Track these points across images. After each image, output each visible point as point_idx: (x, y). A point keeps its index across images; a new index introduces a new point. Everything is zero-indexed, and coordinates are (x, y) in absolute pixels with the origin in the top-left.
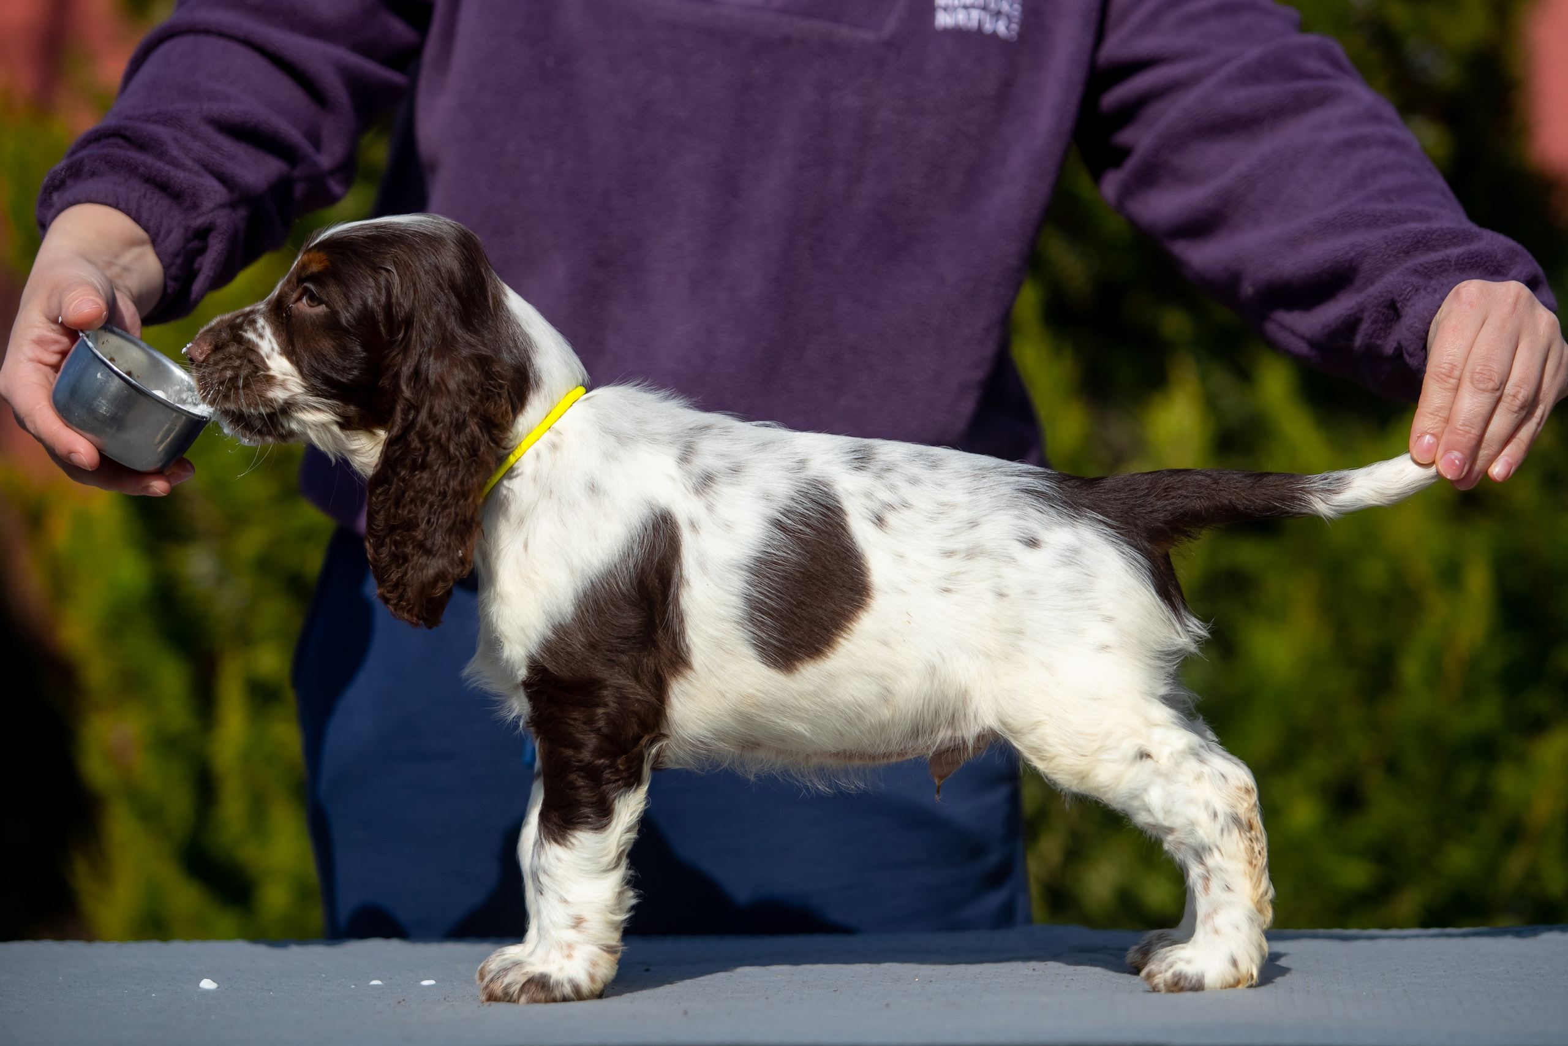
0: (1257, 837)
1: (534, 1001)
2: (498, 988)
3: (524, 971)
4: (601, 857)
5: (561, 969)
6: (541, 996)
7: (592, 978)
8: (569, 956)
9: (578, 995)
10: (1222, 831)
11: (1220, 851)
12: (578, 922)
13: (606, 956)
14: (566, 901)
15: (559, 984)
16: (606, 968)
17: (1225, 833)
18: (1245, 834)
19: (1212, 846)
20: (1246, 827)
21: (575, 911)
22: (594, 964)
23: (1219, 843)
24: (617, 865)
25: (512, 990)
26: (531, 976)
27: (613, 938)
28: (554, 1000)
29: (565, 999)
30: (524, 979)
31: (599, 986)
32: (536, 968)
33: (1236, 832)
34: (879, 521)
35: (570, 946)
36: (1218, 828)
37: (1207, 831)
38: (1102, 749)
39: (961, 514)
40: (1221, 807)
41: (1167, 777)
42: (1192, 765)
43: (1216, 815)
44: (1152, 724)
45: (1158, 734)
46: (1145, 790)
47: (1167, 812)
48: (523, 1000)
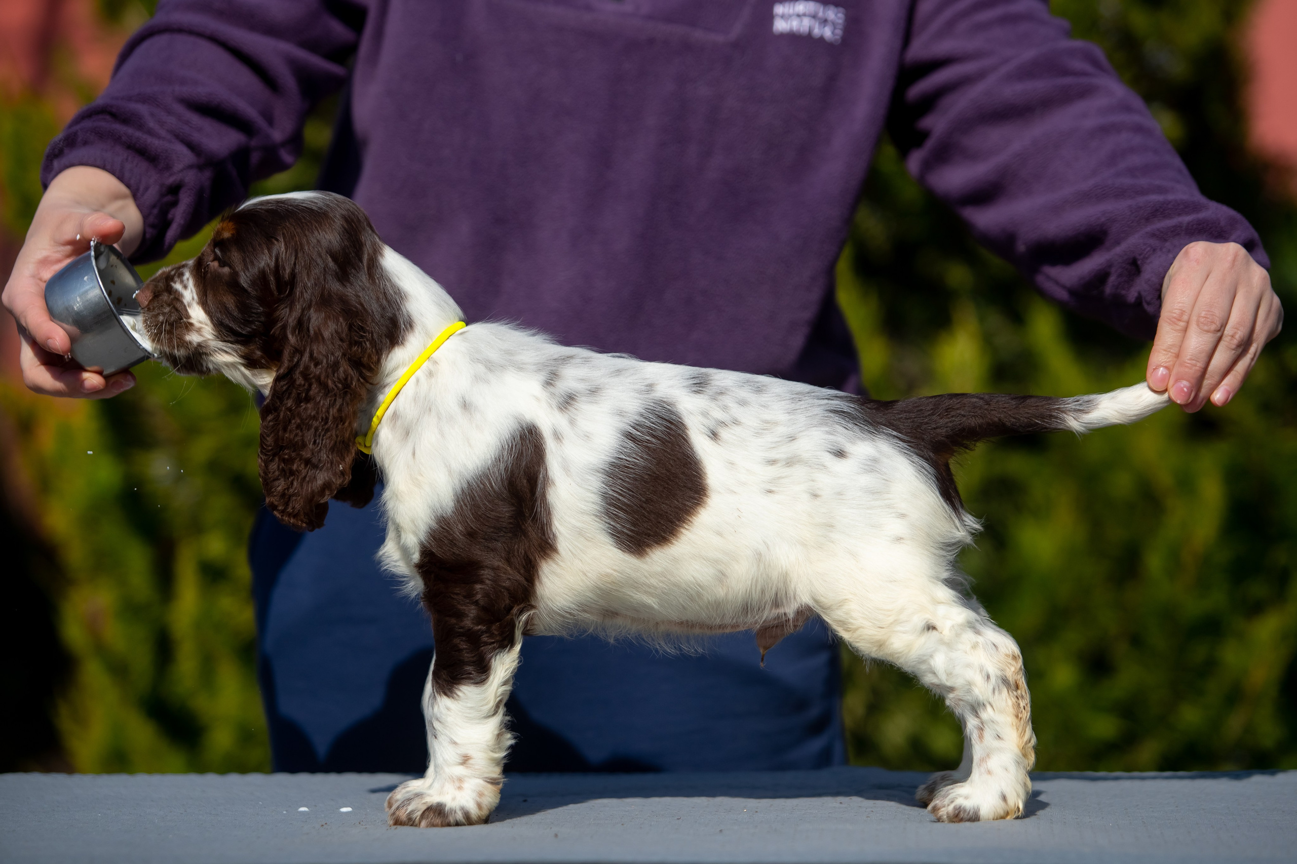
0: (1022, 695)
1: (432, 824)
2: (403, 813)
3: (424, 801)
4: (482, 705)
5: (454, 799)
6: (438, 821)
7: (479, 806)
8: (460, 787)
9: (468, 820)
10: (994, 689)
11: (992, 706)
12: (465, 760)
13: (490, 786)
14: (455, 743)
15: (452, 810)
16: (491, 797)
17: (996, 692)
18: (1013, 692)
19: (986, 703)
20: (1013, 687)
21: (463, 751)
22: (481, 794)
23: (991, 700)
24: (495, 712)
25: (414, 816)
26: (430, 804)
27: (496, 772)
28: (449, 825)
29: (458, 824)
30: (424, 808)
31: (485, 812)
32: (434, 798)
33: (1005, 690)
34: (714, 434)
35: (460, 780)
36: (991, 687)
37: (981, 690)
38: (896, 622)
39: (782, 430)
40: (993, 670)
41: (949, 645)
42: (969, 636)
43: (988, 677)
44: (937, 602)
45: (942, 610)
46: (931, 656)
47: (949, 674)
48: (423, 823)
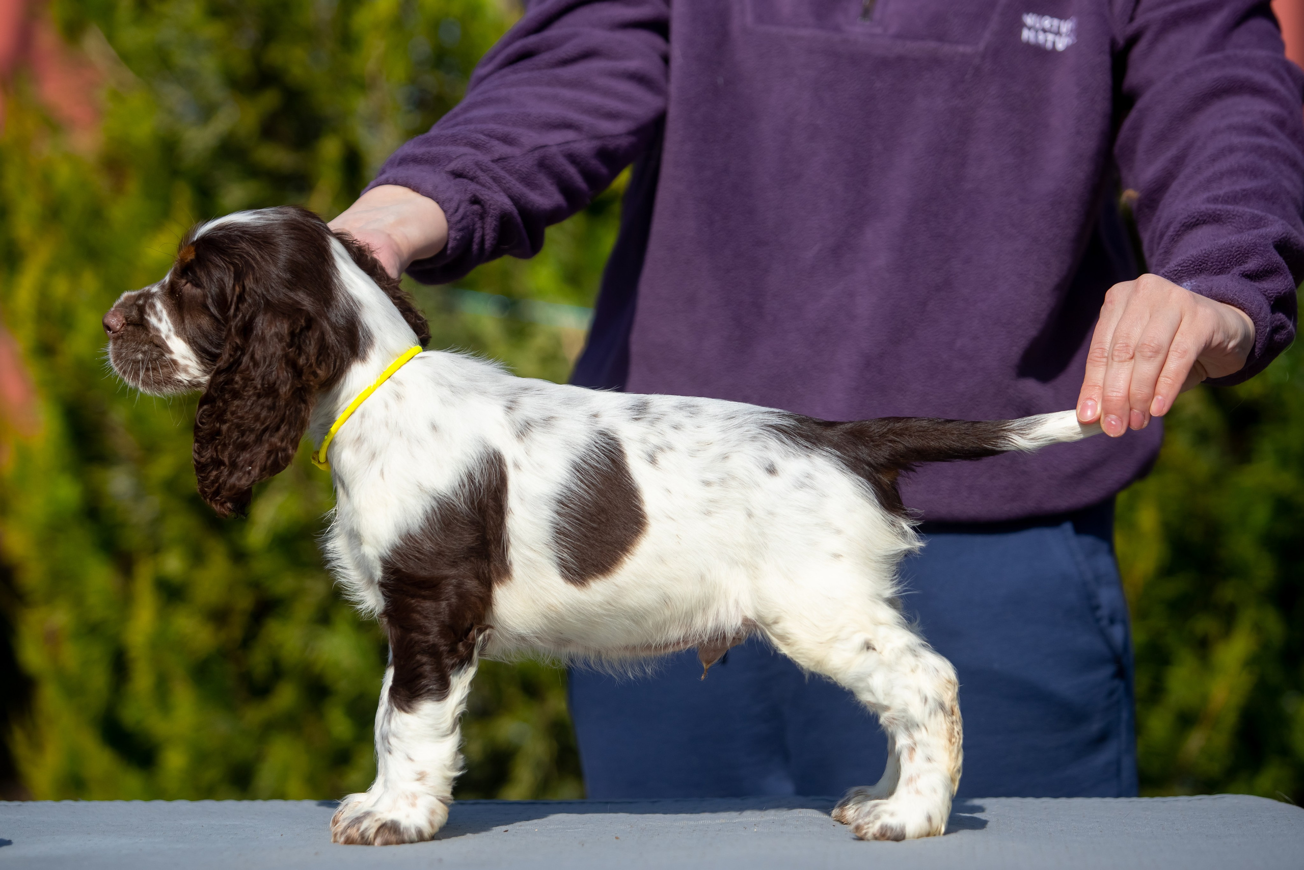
0: (956, 720)
1: (386, 843)
2: (354, 833)
3: (376, 818)
4: (440, 724)
5: (408, 816)
6: (393, 838)
7: (431, 824)
8: (413, 805)
9: (421, 838)
10: (930, 714)
11: (926, 728)
12: (421, 777)
13: (442, 805)
14: (411, 759)
15: (407, 829)
16: (441, 815)
17: (933, 716)
18: (949, 718)
19: (920, 725)
20: (949, 712)
21: (419, 767)
22: (433, 812)
23: (926, 723)
24: (453, 731)
25: (367, 834)
26: (384, 821)
27: (447, 791)
28: (403, 842)
29: (412, 842)
30: (377, 825)
31: (436, 829)
32: (387, 815)
33: (941, 715)
34: (652, 460)
35: (415, 796)
36: (927, 711)
37: (917, 711)
38: (835, 639)
39: (716, 450)
40: (931, 693)
41: (890, 667)
42: (909, 659)
43: (926, 700)
44: (878, 623)
45: (883, 631)
46: (870, 675)
47: (887, 694)
48: (378, 841)
